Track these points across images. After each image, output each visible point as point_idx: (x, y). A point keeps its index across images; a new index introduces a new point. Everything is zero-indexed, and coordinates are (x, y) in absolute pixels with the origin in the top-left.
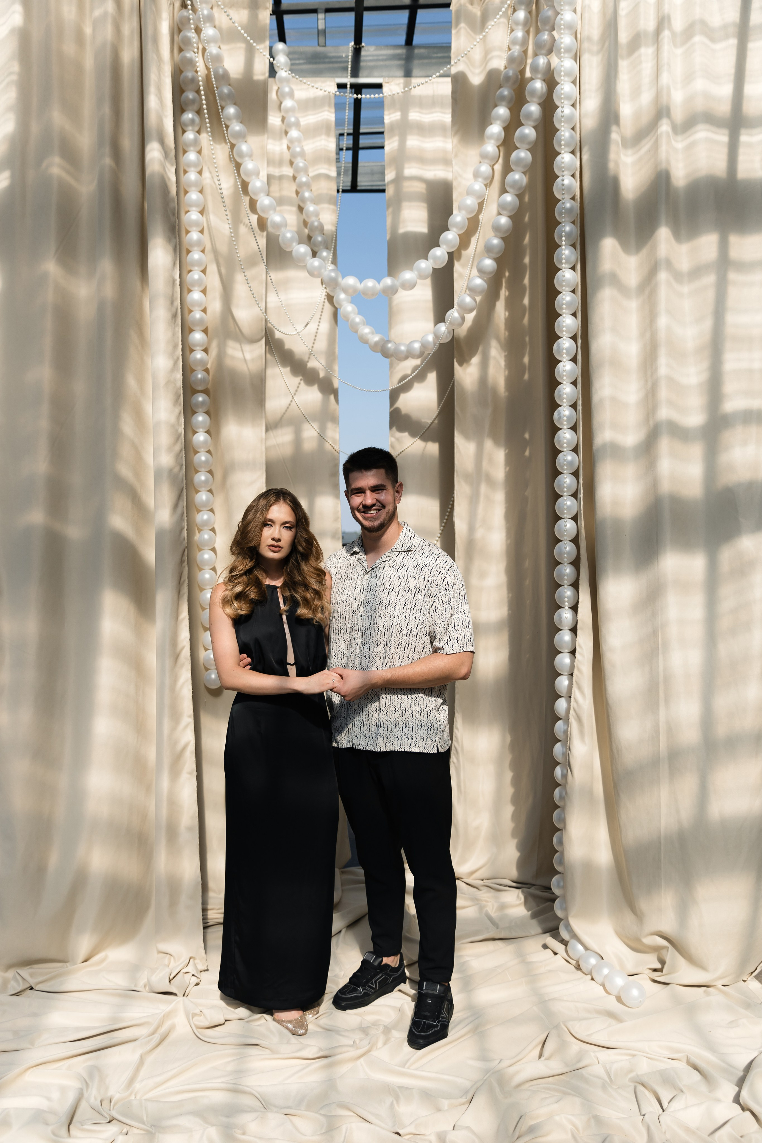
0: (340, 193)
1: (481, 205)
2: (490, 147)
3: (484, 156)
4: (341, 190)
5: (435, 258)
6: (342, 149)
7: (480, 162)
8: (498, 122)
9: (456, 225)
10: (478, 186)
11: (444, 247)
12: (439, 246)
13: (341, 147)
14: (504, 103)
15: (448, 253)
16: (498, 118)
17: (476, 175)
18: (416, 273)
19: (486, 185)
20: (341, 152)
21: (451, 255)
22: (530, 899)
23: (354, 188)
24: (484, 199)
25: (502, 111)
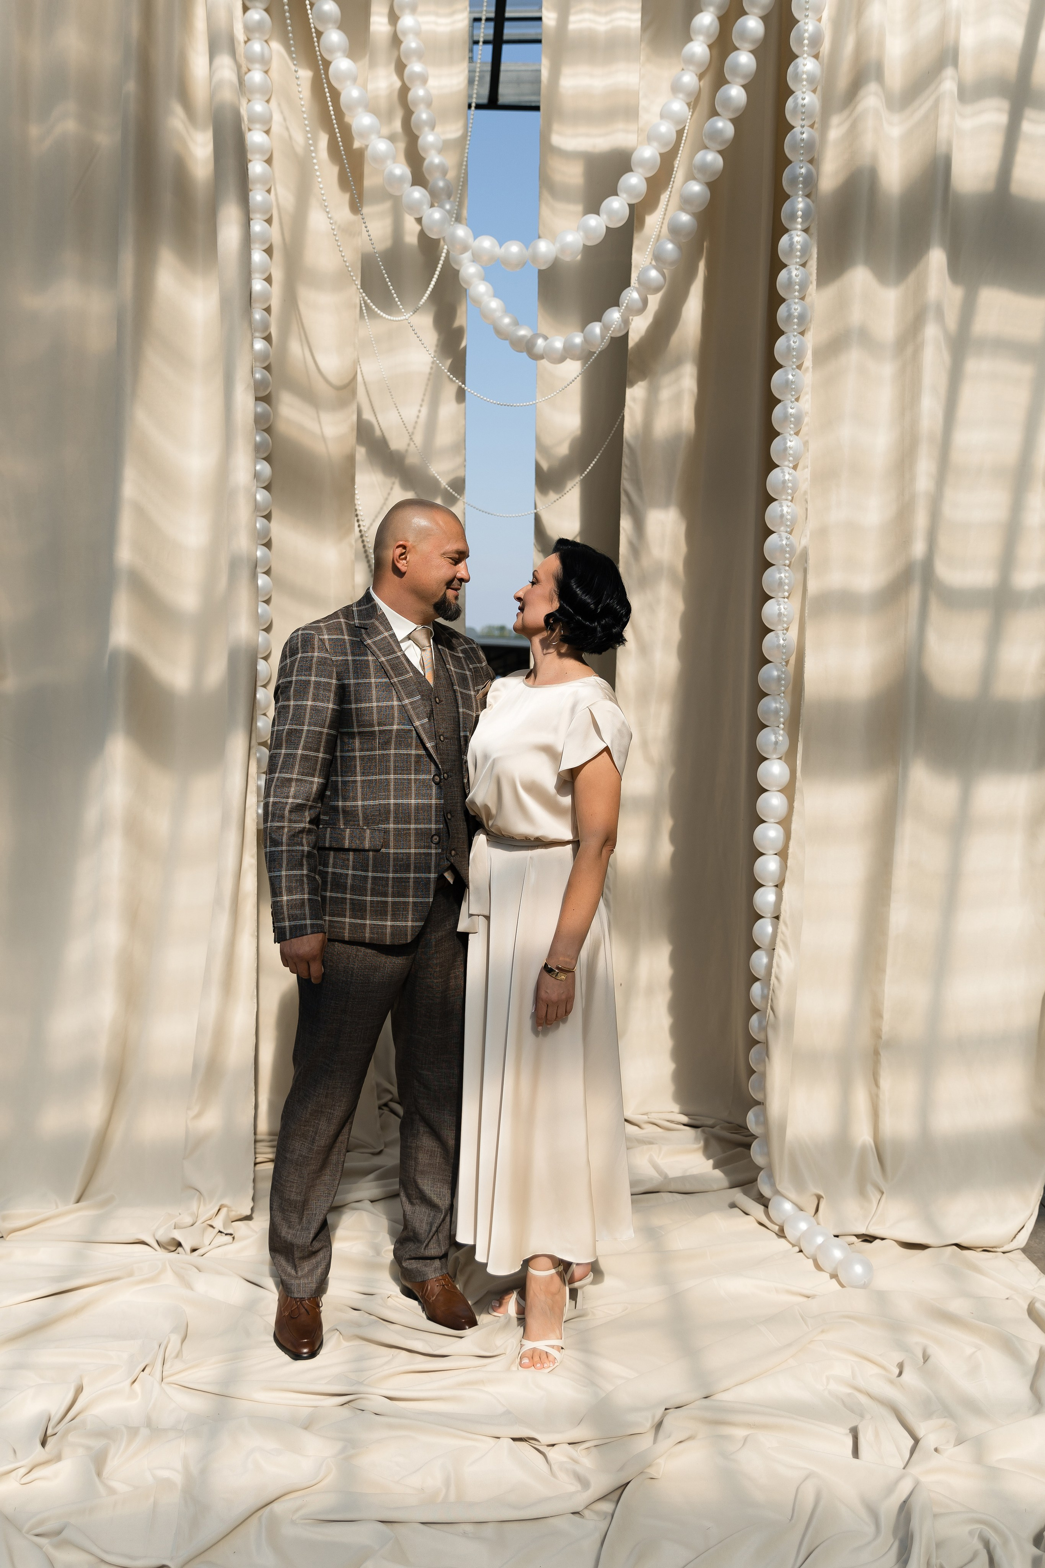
0: (473, 108)
1: (680, 135)
3: (688, 61)
4: (473, 105)
5: (611, 213)
6: (476, 42)
7: (684, 71)
9: (643, 163)
10: (678, 106)
11: (625, 196)
12: (617, 195)
13: (476, 38)
15: (629, 205)
17: (675, 89)
18: (581, 233)
19: (689, 106)
20: (475, 47)
22: (713, 1143)
23: (492, 103)
24: (685, 126)
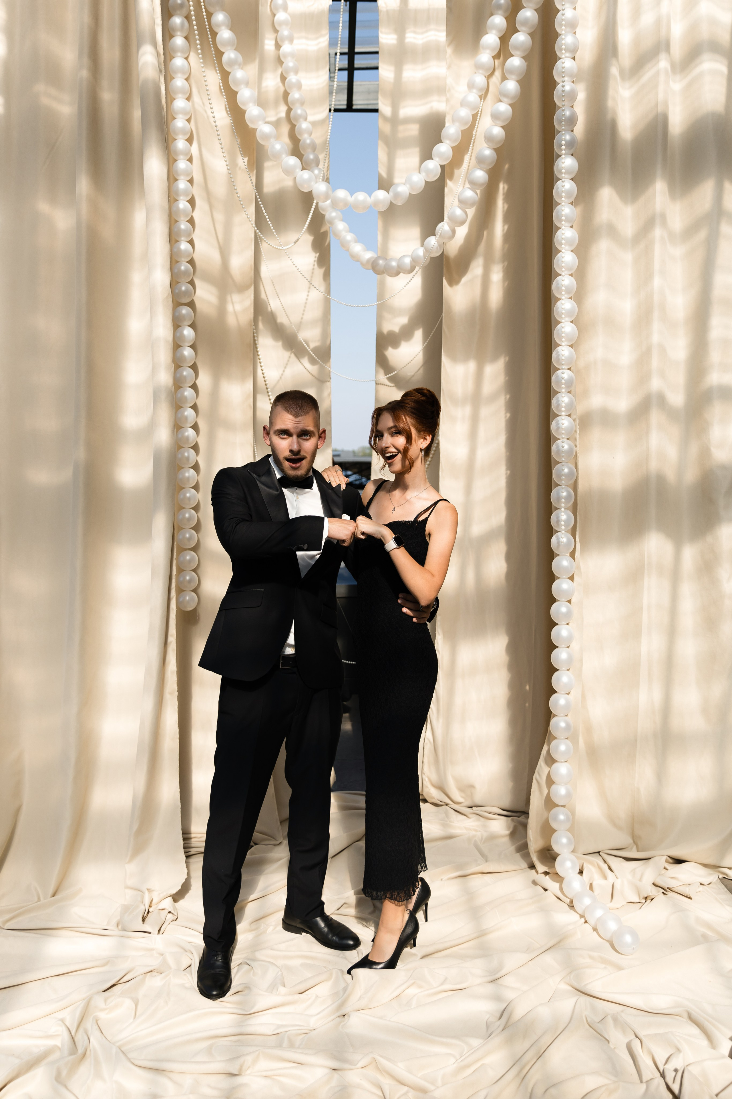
1: (475, 117)
2: (485, 57)
3: (478, 67)
5: (428, 172)
7: (476, 73)
8: (494, 32)
9: (449, 137)
10: (473, 97)
11: (437, 159)
12: (432, 159)
14: (500, 12)
15: (440, 165)
16: (494, 27)
17: (471, 86)
18: (409, 185)
19: (480, 97)
21: (443, 167)
23: (349, 108)
24: (478, 111)
25: (498, 20)
